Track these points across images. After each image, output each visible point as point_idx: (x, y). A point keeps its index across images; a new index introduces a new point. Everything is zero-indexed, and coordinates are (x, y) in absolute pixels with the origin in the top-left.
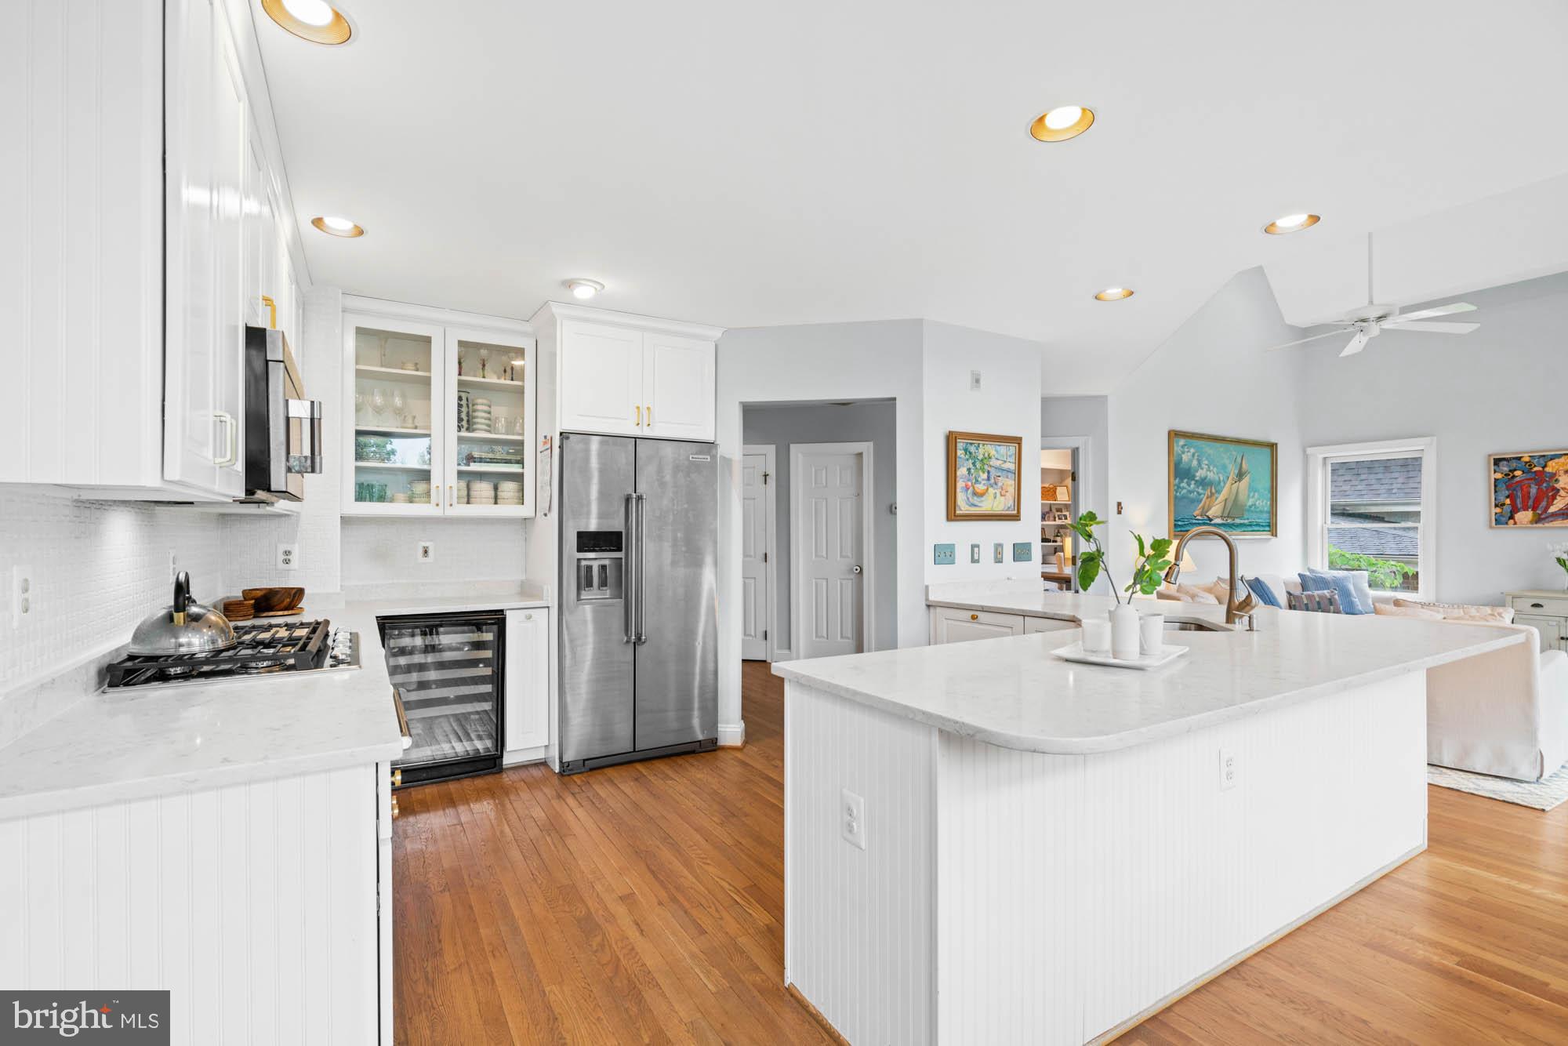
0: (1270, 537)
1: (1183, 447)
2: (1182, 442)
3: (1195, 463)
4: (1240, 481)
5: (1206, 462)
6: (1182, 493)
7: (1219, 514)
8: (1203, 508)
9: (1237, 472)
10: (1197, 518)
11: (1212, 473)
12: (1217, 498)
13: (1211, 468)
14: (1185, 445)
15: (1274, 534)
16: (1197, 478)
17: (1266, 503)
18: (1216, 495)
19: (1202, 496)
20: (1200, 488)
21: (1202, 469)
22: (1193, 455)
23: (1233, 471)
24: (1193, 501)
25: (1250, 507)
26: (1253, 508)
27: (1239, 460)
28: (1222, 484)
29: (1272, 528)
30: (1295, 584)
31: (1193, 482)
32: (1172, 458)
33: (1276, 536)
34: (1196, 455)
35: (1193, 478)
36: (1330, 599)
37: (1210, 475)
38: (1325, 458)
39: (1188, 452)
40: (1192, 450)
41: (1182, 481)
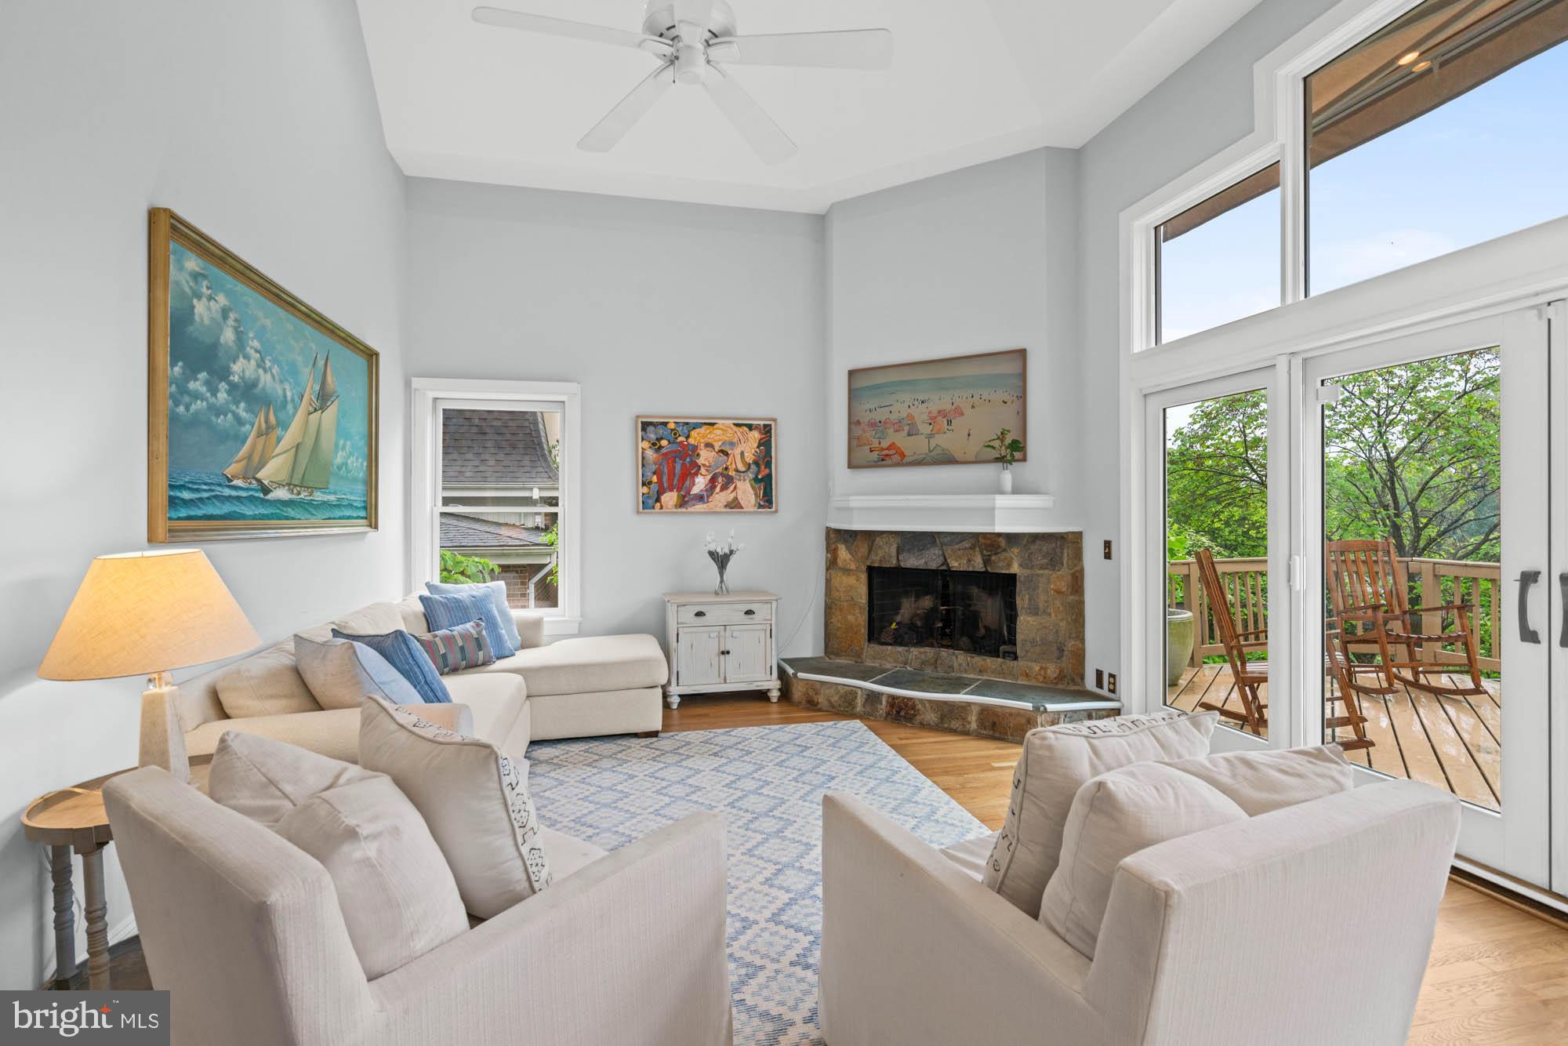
0: (368, 529)
1: (196, 276)
2: (193, 263)
3: (228, 336)
4: (323, 408)
5: (256, 344)
6: (193, 408)
7: (283, 477)
8: (250, 457)
9: (317, 388)
10: (235, 482)
11: (269, 375)
12: (279, 440)
13: (268, 364)
14: (205, 277)
15: (374, 525)
16: (236, 379)
17: (362, 465)
18: (279, 431)
19: (248, 427)
20: (242, 405)
21: (247, 357)
22: (225, 313)
23: (311, 389)
24: (223, 437)
25: (340, 468)
26: (343, 472)
27: (321, 363)
28: (290, 407)
29: (370, 515)
30: (415, 615)
31: (223, 386)
32: (159, 293)
33: (376, 527)
34: (232, 316)
35: (224, 374)
36: (477, 639)
37: (265, 379)
38: (435, 399)
39: (210, 298)
40: (222, 299)
41: (191, 372)
